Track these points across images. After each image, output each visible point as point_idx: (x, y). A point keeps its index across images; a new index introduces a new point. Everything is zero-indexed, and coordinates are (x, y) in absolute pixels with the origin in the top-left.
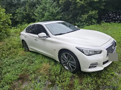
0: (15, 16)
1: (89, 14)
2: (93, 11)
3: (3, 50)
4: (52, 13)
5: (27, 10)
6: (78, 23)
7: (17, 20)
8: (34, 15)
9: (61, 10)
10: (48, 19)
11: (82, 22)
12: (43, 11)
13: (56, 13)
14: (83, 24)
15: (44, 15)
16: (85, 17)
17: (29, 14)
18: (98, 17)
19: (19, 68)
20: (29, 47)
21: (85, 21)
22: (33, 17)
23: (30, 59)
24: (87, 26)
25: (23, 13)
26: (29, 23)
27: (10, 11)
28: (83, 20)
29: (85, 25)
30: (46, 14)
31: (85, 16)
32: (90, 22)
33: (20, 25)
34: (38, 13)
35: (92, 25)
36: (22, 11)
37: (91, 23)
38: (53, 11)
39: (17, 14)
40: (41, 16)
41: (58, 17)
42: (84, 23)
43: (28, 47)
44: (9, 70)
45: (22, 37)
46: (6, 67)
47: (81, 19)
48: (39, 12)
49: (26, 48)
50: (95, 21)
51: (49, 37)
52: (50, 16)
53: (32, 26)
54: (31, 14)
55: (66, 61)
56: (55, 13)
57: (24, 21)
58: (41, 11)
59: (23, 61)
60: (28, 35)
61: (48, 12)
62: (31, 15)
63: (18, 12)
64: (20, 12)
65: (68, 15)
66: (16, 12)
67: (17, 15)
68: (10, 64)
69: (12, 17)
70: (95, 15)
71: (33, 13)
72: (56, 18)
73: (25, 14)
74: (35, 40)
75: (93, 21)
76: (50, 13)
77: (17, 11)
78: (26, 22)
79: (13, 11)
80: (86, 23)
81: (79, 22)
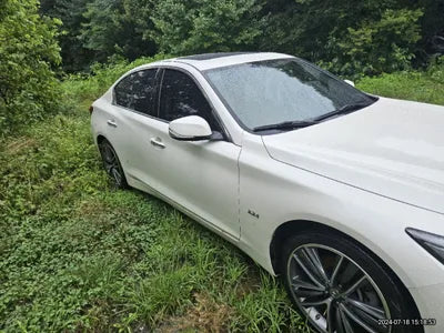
0: (81, 31)
1: (384, 22)
2: (402, 12)
3: (20, 179)
4: (223, 19)
5: (126, 7)
6: (331, 65)
7: (90, 46)
8: (151, 26)
9: (259, 8)
10: (206, 45)
11: (346, 59)
12: (187, 12)
13: (238, 19)
14: (353, 68)
15: (192, 28)
16: (362, 38)
17: (132, 24)
18: (419, 37)
19: (75, 284)
20: (126, 170)
21: (358, 56)
22: (147, 35)
23: (131, 234)
24: (368, 78)
25: (109, 20)
26: (131, 57)
27: (63, 10)
28: (355, 50)
29: (360, 71)
30: (201, 22)
31: (365, 34)
32: (382, 59)
33: (97, 65)
34: (166, 19)
35: (389, 72)
36: (107, 10)
37: (388, 63)
38: (228, 11)
39: (88, 21)
40: (178, 29)
41: (248, 35)
42: (357, 64)
43: (120, 170)
44: (32, 288)
45: (99, 126)
46: (19, 265)
47: (342, 45)
48: (170, 16)
49: (115, 171)
50: (406, 54)
51: (226, 139)
52: (216, 30)
53: (141, 74)
54: (140, 21)
55: (322, 288)
56: (233, 21)
57: (114, 51)
58: (180, 12)
59: (98, 238)
60: (121, 118)
61: (207, 14)
62: (140, 27)
63: (94, 14)
64: (100, 14)
65: (287, 30)
66: (85, 15)
67: (88, 28)
68: (39, 255)
69: (64, 32)
70: (406, 29)
71: (146, 19)
72: (238, 42)
73: (117, 23)
74: (154, 143)
75: (399, 54)
76: (213, 16)
77: (90, 12)
78: (121, 54)
79: (74, 10)
80: (364, 64)
81: (335, 60)
